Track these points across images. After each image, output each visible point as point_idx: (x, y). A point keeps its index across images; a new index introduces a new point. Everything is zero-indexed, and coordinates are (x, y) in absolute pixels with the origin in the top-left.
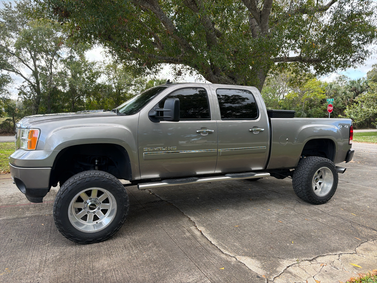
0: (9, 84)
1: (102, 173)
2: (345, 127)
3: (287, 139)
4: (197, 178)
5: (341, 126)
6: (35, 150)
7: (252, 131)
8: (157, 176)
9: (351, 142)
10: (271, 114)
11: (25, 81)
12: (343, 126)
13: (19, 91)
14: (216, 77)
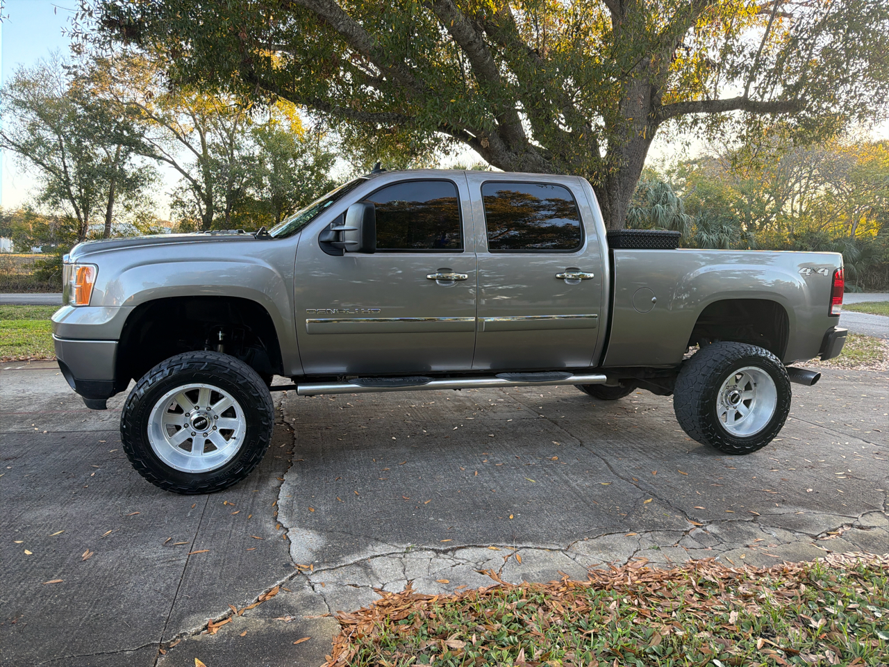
0: (153, 185)
1: (224, 359)
2: (819, 272)
3: (654, 298)
4: (428, 378)
5: (809, 270)
6: (89, 306)
7: (562, 278)
8: (341, 369)
9: (836, 309)
10: (615, 241)
11: (184, 179)
12: (814, 271)
13: (172, 199)
14: (514, 157)
